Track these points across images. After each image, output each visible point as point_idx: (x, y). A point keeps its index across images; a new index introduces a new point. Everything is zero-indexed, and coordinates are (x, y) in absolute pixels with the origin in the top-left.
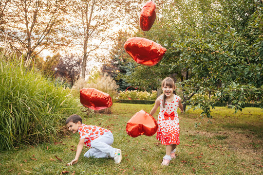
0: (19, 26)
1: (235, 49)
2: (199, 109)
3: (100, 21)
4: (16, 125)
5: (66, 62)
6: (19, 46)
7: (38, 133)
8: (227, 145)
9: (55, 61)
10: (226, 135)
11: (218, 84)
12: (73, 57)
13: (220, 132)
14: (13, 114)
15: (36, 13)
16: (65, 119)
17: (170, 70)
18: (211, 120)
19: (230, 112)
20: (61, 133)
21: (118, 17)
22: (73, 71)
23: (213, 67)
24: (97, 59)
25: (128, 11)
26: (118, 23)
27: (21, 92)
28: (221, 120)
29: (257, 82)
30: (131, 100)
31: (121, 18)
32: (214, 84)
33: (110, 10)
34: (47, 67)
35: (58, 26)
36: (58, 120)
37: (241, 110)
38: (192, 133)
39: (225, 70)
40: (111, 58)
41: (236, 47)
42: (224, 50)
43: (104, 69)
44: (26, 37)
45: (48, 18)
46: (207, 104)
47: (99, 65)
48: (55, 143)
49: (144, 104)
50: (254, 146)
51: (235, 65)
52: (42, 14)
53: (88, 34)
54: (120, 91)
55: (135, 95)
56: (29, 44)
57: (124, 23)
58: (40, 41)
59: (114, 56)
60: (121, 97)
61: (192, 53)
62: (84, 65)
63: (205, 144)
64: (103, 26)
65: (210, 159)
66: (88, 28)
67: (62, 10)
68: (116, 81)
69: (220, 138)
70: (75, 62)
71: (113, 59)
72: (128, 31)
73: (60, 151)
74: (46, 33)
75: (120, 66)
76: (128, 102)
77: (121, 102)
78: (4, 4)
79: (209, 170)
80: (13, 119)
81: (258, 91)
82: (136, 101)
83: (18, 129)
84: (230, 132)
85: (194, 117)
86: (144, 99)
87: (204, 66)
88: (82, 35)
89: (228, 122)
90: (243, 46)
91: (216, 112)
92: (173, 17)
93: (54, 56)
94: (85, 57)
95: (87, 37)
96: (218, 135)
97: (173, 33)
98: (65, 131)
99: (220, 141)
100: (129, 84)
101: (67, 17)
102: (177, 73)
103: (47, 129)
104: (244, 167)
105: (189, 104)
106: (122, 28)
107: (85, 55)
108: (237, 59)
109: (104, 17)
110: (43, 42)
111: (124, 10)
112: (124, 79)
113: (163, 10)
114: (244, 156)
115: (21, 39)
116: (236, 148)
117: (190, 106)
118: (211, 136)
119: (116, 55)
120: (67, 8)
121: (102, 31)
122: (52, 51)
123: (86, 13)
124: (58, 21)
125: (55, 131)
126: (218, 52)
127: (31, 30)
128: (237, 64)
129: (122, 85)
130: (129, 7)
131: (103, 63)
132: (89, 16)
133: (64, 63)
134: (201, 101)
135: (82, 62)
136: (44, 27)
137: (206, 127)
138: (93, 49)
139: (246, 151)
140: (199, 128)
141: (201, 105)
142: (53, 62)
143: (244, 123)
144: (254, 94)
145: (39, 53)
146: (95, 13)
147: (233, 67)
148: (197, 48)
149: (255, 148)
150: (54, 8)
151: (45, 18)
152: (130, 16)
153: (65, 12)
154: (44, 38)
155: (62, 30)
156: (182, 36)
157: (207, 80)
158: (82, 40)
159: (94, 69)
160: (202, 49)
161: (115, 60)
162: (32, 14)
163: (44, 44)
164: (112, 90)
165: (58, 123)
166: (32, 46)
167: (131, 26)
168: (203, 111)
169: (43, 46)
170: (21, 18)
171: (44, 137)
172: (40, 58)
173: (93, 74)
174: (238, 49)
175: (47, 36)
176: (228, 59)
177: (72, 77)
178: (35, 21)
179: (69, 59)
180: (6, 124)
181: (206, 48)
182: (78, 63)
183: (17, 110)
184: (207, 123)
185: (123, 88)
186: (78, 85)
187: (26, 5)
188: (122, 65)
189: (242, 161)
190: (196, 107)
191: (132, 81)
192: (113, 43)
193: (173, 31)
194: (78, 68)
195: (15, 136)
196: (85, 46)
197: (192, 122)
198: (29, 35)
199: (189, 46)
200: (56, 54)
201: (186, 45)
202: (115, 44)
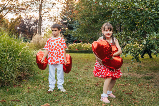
1: (157, 7)
2: (129, 56)
5: (26, 22)
8: (153, 84)
9: (18, 22)
10: (152, 76)
12: (32, 18)
13: (148, 73)
16: (22, 66)
18: (140, 64)
20: (19, 77)
23: (138, 21)
24: (50, 19)
28: (148, 64)
30: (77, 50)
32: (141, 36)
34: (12, 27)
36: (17, 67)
38: (125, 74)
39: (149, 23)
40: (61, 18)
42: (148, 7)
46: (135, 51)
47: (52, 24)
48: (14, 86)
49: (88, 53)
51: (156, 19)
53: (42, 0)
54: (69, 44)
55: (81, 46)
58: (5, 6)
59: (64, 16)
60: (70, 48)
61: (122, 10)
62: (40, 25)
63: (135, 83)
65: (139, 96)
68: (65, 36)
69: (147, 78)
70: (33, 22)
73: (18, 92)
74: (9, 0)
75: (69, 24)
76: (75, 52)
77: (70, 53)
79: (138, 104)
82: (81, 51)
84: (156, 74)
86: (87, 50)
87: (132, 20)
88: (37, 1)
89: (154, 65)
93: (17, 18)
94: (41, 18)
95: (42, 2)
96: (146, 76)
99: (148, 81)
100: (76, 38)
103: (7, 75)
107: (40, 16)
108: (158, 14)
110: (7, 7)
112: (72, 35)
118: (140, 77)
119: (65, 16)
122: (14, 14)
125: (14, 76)
126: (142, 9)
128: (158, 18)
129: (70, 39)
131: (55, 22)
133: (25, 23)
134: (131, 49)
135: (39, 22)
137: (136, 70)
138: (46, 11)
140: (131, 70)
141: (131, 53)
142: (16, 23)
145: (4, 16)
147: (155, 20)
148: (125, 6)
154: (8, 4)
157: (135, 32)
158: (38, 4)
159: (48, 27)
160: (130, 7)
161: (64, 19)
163: (8, 8)
165: (17, 70)
168: (133, 57)
169: (8, 10)
171: (6, 82)
172: (6, 20)
173: (47, 31)
175: (11, 3)
176: (151, 14)
177: (31, 34)
179: (28, 20)
181: (133, 6)
182: (36, 23)
184: (137, 67)
185: (71, 42)
186: (35, 40)
188: (70, 23)
190: (127, 54)
191: (77, 35)
192: (62, 6)
194: (36, 26)
196: (40, 9)
199: (119, 5)
200: (18, 16)
201: (117, 4)
202: (64, 7)
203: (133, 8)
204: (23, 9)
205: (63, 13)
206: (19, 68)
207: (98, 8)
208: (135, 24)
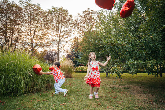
0: (27, 37)
1: (132, 43)
2: (115, 75)
3: (65, 33)
4: (25, 84)
6: (27, 47)
7: (36, 87)
9: (44, 53)
10: (129, 87)
11: (124, 61)
12: (53, 51)
13: (126, 85)
14: (24, 78)
15: (35, 31)
16: (49, 80)
17: (100, 55)
18: (121, 80)
19: (131, 76)
20: (47, 87)
21: (73, 31)
22: (53, 58)
23: (120, 53)
24: (64, 51)
26: (74, 34)
27: (27, 67)
28: (126, 80)
29: (144, 59)
30: (80, 71)
31: (75, 31)
32: (122, 62)
33: (70, 28)
34: (41, 56)
35: (45, 37)
37: (136, 74)
38: (111, 86)
39: (127, 54)
40: (71, 51)
41: (132, 42)
42: (126, 44)
43: (68, 56)
44: (31, 42)
45: (41, 33)
46: (118, 72)
47: (65, 55)
48: (44, 92)
50: (144, 93)
51: (132, 51)
52: (38, 31)
53: (59, 40)
55: (83, 68)
56: (32, 45)
57: (77, 34)
60: (76, 69)
61: (110, 46)
62: (58, 55)
63: (118, 92)
64: (67, 35)
65: (121, 99)
66: (59, 36)
67: (47, 28)
68: (74, 62)
69: (126, 88)
71: (72, 51)
72: (79, 37)
74: (40, 40)
75: (76, 54)
77: (76, 72)
78: (21, 27)
79: (120, 104)
80: (24, 81)
81: (144, 63)
82: (83, 71)
83: (26, 85)
84: (131, 86)
85: (113, 78)
87: (116, 52)
88: (56, 40)
89: (130, 80)
90: (136, 41)
91: (124, 76)
92: (100, 29)
94: (59, 51)
95: (59, 41)
97: (101, 37)
98: (49, 86)
99: (126, 90)
100: (80, 63)
101: (49, 32)
102: (103, 57)
103: (40, 85)
104: (139, 103)
105: (110, 72)
106: (76, 36)
107: (58, 50)
108: (133, 48)
109: (67, 31)
110: (38, 44)
111: (76, 27)
112: (78, 61)
113: (95, 26)
114: (138, 98)
115: (29, 43)
116: (135, 93)
117: (110, 73)
118: (121, 87)
119: (73, 49)
120: (49, 28)
121: (66, 38)
122: (42, 48)
123: (58, 30)
124: (45, 34)
125: (44, 86)
126: (123, 45)
127: (33, 39)
128: (133, 51)
129: (77, 64)
130: (79, 26)
131: (67, 53)
132: (60, 31)
133: (49, 54)
134: (115, 70)
135: (57, 53)
136: (39, 37)
137: (119, 83)
139: (140, 95)
140: (115, 84)
141: (116, 72)
143: (138, 81)
144: (142, 65)
145: (37, 49)
146: (63, 29)
147: (131, 52)
148: (112, 43)
149: (145, 93)
150: (43, 28)
151: (39, 33)
152: (79, 30)
155: (47, 38)
156: (105, 38)
157: (118, 60)
158: (57, 42)
159: (63, 56)
160: (115, 44)
161: (73, 51)
162: (33, 31)
163: (39, 45)
164: (72, 66)
165: (45, 83)
166: (34, 46)
167: (80, 35)
168: (117, 75)
169: (39, 46)
170: (28, 33)
172: (38, 52)
173: (63, 59)
174: (133, 43)
175: (40, 42)
176: (128, 48)
177: (52, 61)
178: (34, 34)
179: (51, 52)
180: (21, 83)
182: (55, 54)
183: (26, 76)
184: (119, 81)
185: (77, 66)
187: (30, 27)
189: (138, 100)
190: (113, 73)
191: (81, 61)
192: (72, 43)
193: (101, 36)
194: (55, 56)
195: (25, 89)
196: (58, 45)
197: (112, 81)
198: (32, 41)
199: (108, 42)
200: (45, 50)
202: (73, 44)
203: (117, 44)
204: (48, 45)
205: (72, 48)
206: (47, 81)
207: (94, 45)
208: (118, 54)
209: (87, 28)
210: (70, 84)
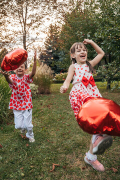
3: (34, 19)
20: (12, 115)
21: (48, 14)
25: (55, 8)
26: (48, 19)
31: (51, 15)
33: (41, 9)
40: (46, 48)
43: (42, 57)
48: (7, 124)
53: (25, 31)
54: (56, 74)
57: (54, 18)
59: (48, 46)
60: (57, 78)
61: (112, 41)
64: (37, 22)
66: (25, 26)
72: (57, 24)
75: (54, 53)
76: (62, 82)
88: (20, 32)
95: (25, 34)
101: (7, 19)
106: (52, 23)
107: (25, 48)
109: (37, 16)
111: (52, 8)
119: (50, 46)
120: (6, 11)
121: (36, 27)
123: (22, 14)
125: (7, 114)
130: (56, 4)
131: (40, 53)
138: (31, 42)
152: (57, 12)
153: (5, 15)
155: (6, 30)
156: (103, 25)
158: (21, 36)
161: (50, 49)
164: (49, 75)
167: (59, 20)
185: (57, 72)
196: (24, 41)
199: (109, 35)
201: (107, 34)
202: (48, 36)
204: (7, 42)
209: (70, 7)
210: (48, 107)
